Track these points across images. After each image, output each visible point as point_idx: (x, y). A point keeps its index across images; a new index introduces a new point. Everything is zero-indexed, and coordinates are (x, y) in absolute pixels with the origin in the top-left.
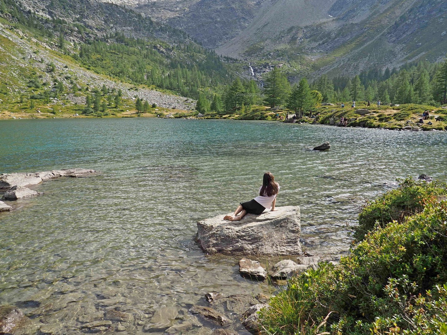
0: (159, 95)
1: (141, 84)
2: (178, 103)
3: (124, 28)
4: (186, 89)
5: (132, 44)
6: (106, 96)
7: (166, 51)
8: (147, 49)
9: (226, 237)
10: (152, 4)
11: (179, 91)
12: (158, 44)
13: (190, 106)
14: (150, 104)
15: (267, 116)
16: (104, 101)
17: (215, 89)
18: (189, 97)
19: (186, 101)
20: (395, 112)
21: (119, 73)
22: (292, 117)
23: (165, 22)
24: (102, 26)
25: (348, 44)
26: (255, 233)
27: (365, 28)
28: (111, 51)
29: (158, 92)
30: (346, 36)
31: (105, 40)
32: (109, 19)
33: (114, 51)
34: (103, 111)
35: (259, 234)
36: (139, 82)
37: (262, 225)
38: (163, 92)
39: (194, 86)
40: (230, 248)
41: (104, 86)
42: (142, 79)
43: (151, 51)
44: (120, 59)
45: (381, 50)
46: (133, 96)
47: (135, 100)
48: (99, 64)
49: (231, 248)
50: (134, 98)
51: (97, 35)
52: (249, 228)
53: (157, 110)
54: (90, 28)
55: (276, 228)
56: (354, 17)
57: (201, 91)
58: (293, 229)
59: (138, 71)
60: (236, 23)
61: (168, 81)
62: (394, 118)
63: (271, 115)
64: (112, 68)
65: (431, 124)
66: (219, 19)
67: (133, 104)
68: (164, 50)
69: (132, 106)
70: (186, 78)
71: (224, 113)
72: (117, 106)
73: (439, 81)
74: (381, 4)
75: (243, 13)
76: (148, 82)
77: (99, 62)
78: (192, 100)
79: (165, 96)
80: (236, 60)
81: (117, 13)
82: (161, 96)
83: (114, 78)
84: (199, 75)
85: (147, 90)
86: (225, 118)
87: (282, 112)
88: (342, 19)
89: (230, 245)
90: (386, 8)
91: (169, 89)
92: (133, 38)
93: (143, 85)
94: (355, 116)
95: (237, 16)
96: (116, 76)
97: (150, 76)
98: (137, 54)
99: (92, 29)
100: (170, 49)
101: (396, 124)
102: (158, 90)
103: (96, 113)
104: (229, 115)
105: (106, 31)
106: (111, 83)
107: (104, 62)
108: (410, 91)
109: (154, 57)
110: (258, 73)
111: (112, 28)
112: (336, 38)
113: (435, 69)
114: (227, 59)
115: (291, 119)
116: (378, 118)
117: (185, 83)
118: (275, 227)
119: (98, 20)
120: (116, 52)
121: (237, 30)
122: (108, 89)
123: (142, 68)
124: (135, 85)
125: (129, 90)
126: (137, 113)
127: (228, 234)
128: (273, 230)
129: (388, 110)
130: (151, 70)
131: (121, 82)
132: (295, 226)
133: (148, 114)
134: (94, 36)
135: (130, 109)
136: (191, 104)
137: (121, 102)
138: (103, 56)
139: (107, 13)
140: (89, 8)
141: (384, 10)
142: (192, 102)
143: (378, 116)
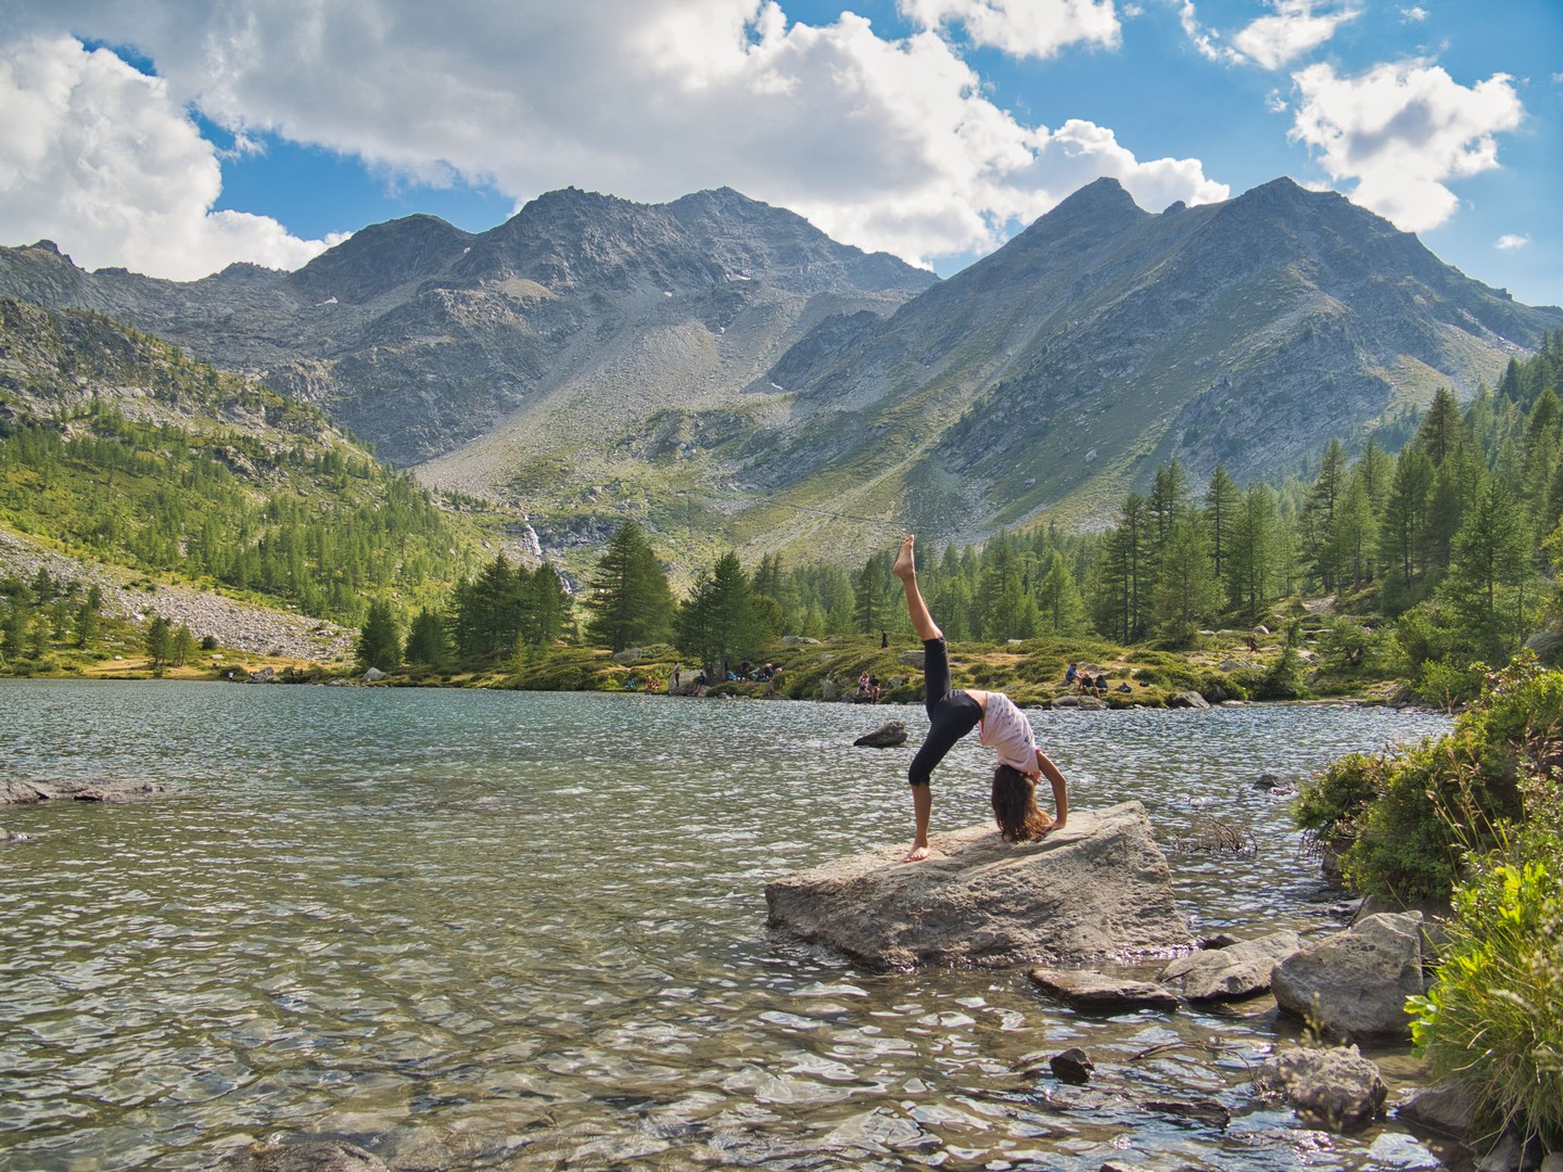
0: (226, 608)
1: (168, 570)
2: (291, 636)
3: (121, 389)
4: (317, 591)
5: (144, 442)
6: (49, 606)
7: (257, 466)
8: (192, 458)
9: (940, 907)
10: (218, 322)
11: (292, 596)
12: (230, 444)
13: (329, 648)
14: (197, 637)
15: (602, 679)
16: (41, 622)
17: (412, 594)
18: (329, 619)
19: (318, 629)
20: (1015, 658)
21: (95, 533)
22: (691, 679)
23: (258, 378)
24: (52, 380)
25: (832, 470)
26: (1035, 887)
27: (880, 427)
28: (75, 460)
29: (221, 600)
30: (825, 446)
31: (57, 426)
32: (78, 360)
33: (83, 462)
34: (35, 656)
35: (1050, 892)
36: (163, 562)
37: (1048, 861)
38: (241, 599)
39: (344, 581)
40: (964, 946)
41: (43, 573)
42: (172, 554)
43: (207, 465)
44: (101, 489)
45: (926, 491)
46: (139, 609)
47: (144, 623)
48: (31, 501)
49: (967, 943)
50: (141, 617)
51: (29, 409)
52: (1009, 875)
53: (220, 656)
54: (11, 387)
55: (1096, 869)
56: (846, 392)
57: (368, 598)
58: (1149, 869)
59: (159, 526)
60: (487, 392)
61: (257, 562)
62: (1020, 677)
63: (617, 676)
64: (73, 514)
65: (1129, 691)
66: (430, 377)
67: (137, 636)
68: (248, 465)
69: (134, 643)
70: (319, 555)
71: (457, 669)
72: (82, 641)
73: (1106, 581)
74: (921, 361)
75: (508, 360)
76: (191, 565)
77: (31, 493)
78: (336, 628)
79: (246, 613)
80: (484, 504)
81: (106, 343)
82: (231, 612)
83: (76, 547)
84: (362, 547)
85: (186, 590)
86: (458, 685)
87: (652, 666)
88: (812, 397)
89: (956, 933)
90: (934, 376)
91: (262, 590)
92: (151, 424)
93: (173, 573)
94: (902, 673)
95: (487, 371)
96: (85, 541)
97: (200, 545)
98: (160, 472)
99: (17, 390)
100: (269, 463)
101: (1031, 692)
102: (224, 591)
103: (12, 663)
104: (471, 676)
105: (61, 396)
106: (66, 565)
107: (47, 494)
108: (1028, 609)
109: (215, 486)
110: (553, 546)
111: (83, 387)
112: (794, 450)
113: (1082, 551)
114: (455, 500)
115: (688, 686)
116: (972, 677)
117: (314, 573)
118: (1091, 866)
119: (39, 361)
120: (92, 466)
121: (489, 412)
122: (57, 585)
123: (174, 518)
124: (147, 573)
125: (126, 588)
126: (152, 666)
127: (942, 897)
128: (1088, 876)
129: (993, 655)
130: (203, 526)
131: (101, 562)
132: (1152, 861)
133: (186, 670)
134: (23, 412)
135: (126, 653)
136: (336, 639)
137: (97, 628)
138: (45, 474)
139: (71, 342)
140: (15, 325)
141: (928, 380)
142: (337, 634)
143: (973, 671)
